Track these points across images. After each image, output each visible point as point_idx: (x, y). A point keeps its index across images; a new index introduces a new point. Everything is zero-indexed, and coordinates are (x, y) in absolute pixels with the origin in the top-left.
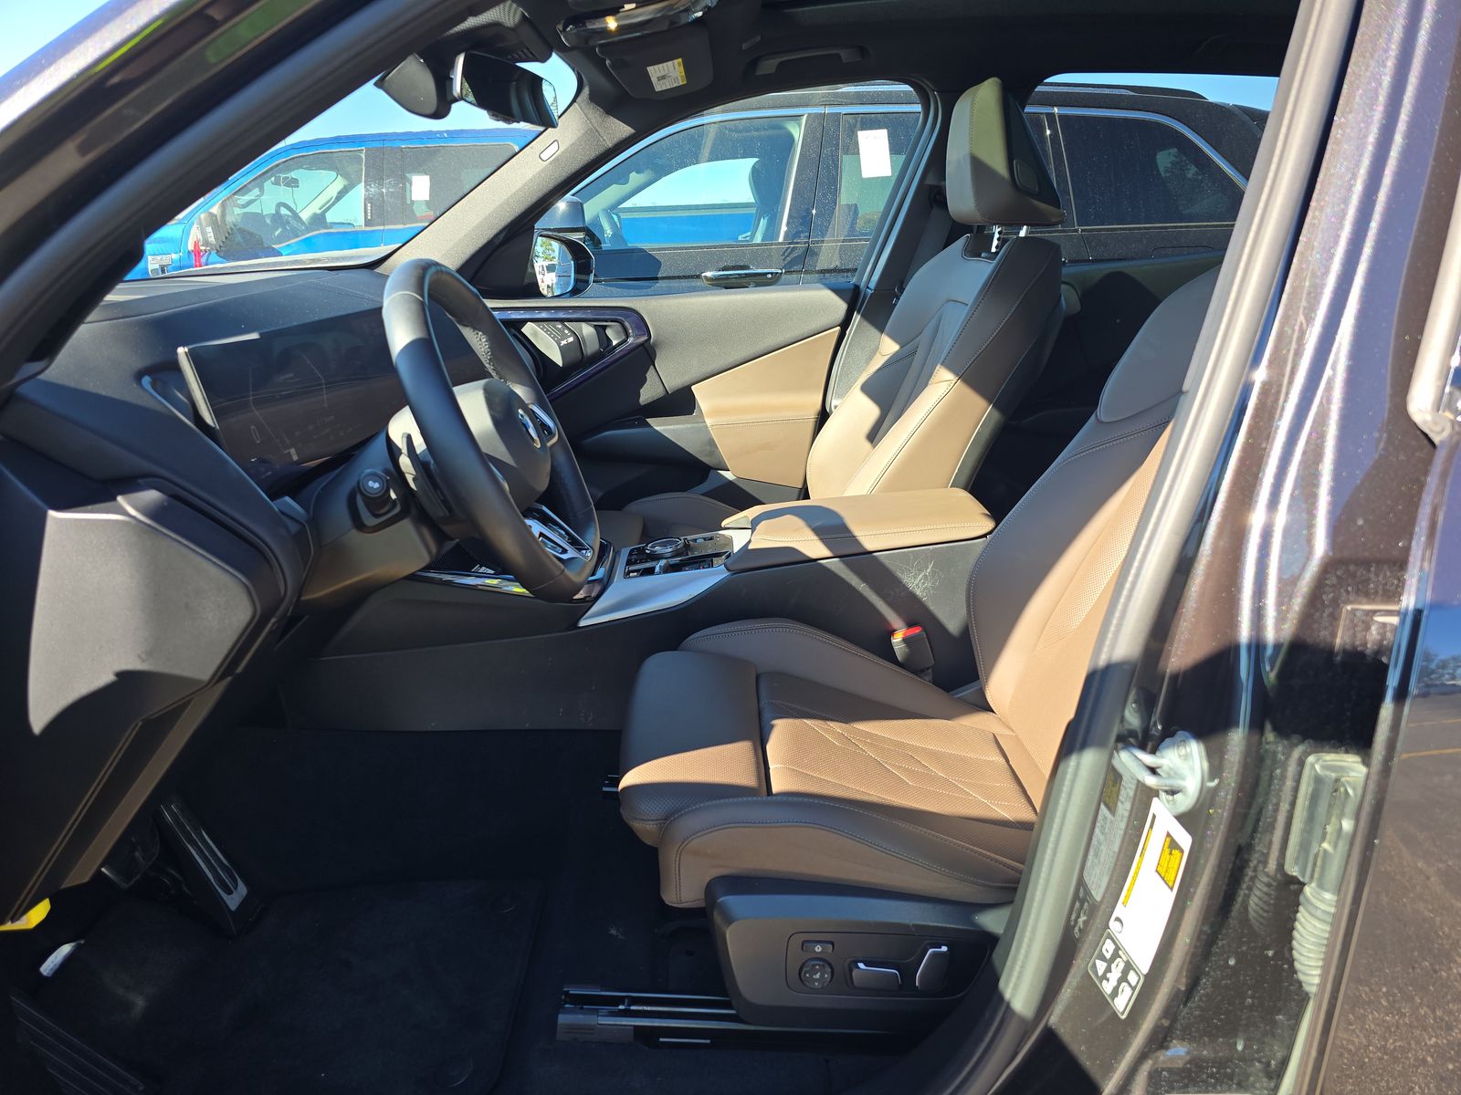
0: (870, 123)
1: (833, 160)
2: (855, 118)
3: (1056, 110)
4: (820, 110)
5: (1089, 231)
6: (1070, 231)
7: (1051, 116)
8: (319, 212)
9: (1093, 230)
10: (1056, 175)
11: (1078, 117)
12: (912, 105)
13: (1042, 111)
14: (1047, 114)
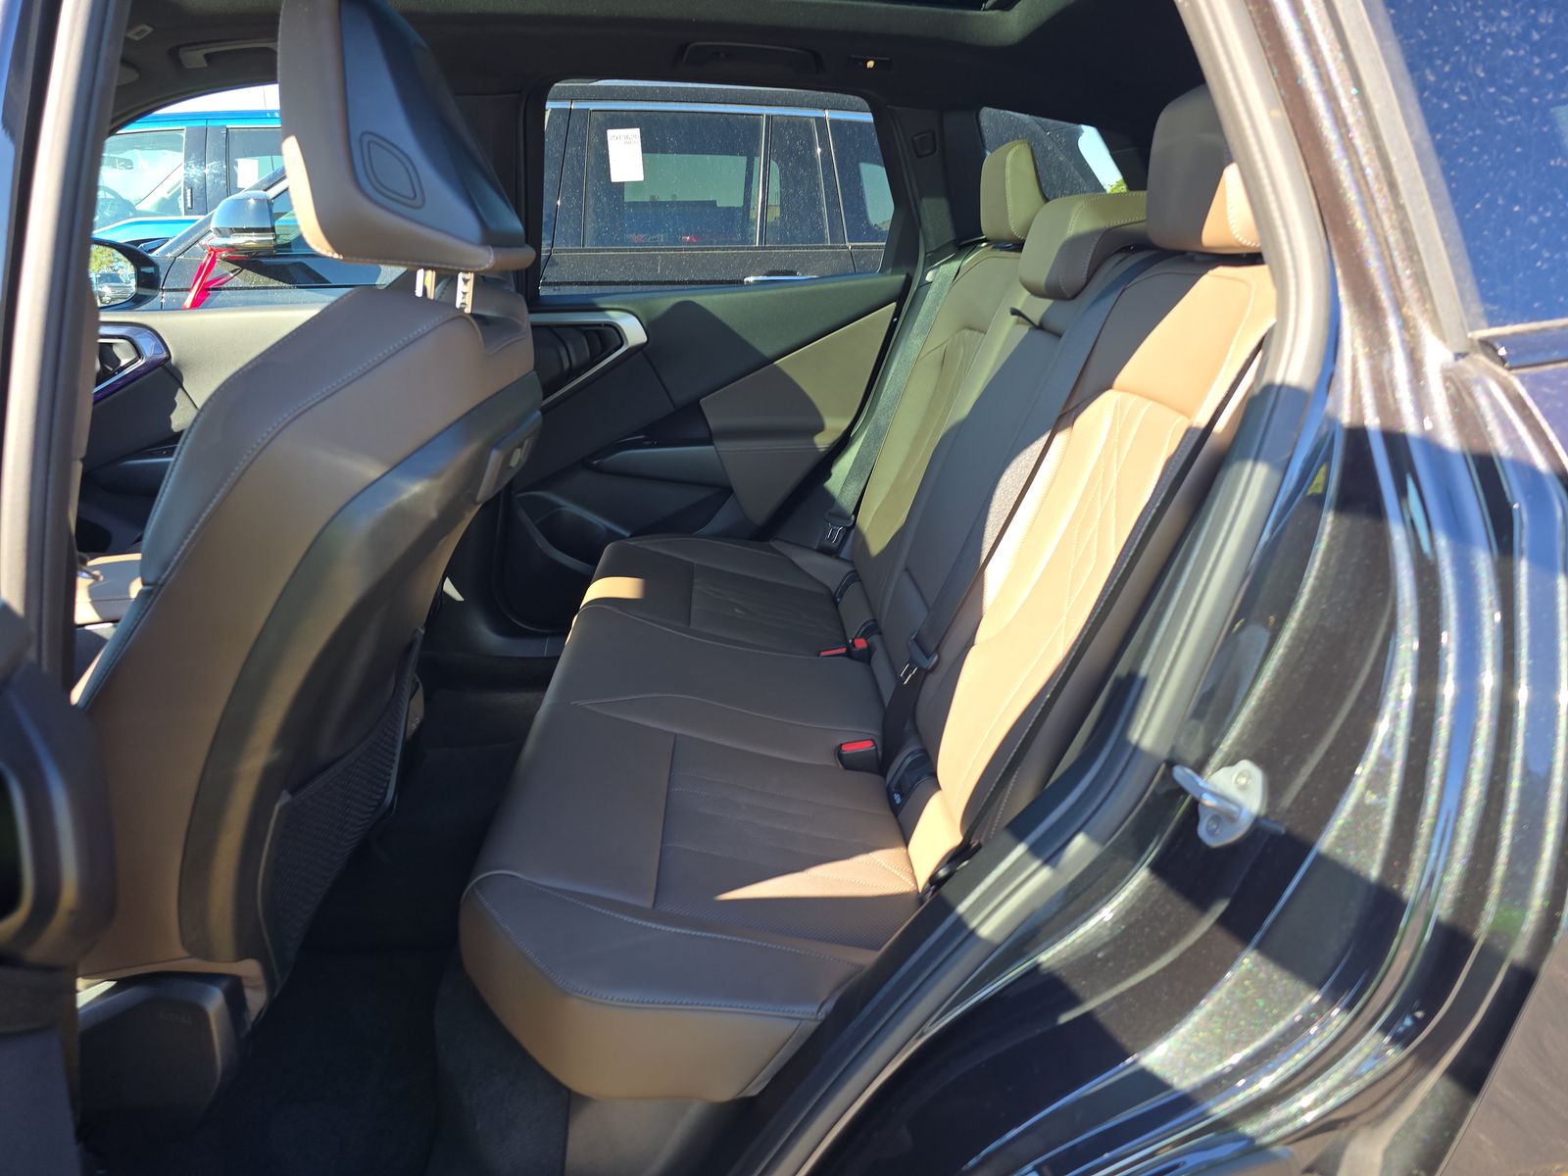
0: (623, 121)
1: (578, 161)
2: (605, 116)
3: (827, 114)
4: (566, 105)
5: (859, 247)
6: (838, 247)
7: (821, 121)
8: (167, 196)
9: (863, 247)
10: (825, 186)
11: (850, 123)
12: (669, 104)
13: (811, 115)
14: (817, 119)
